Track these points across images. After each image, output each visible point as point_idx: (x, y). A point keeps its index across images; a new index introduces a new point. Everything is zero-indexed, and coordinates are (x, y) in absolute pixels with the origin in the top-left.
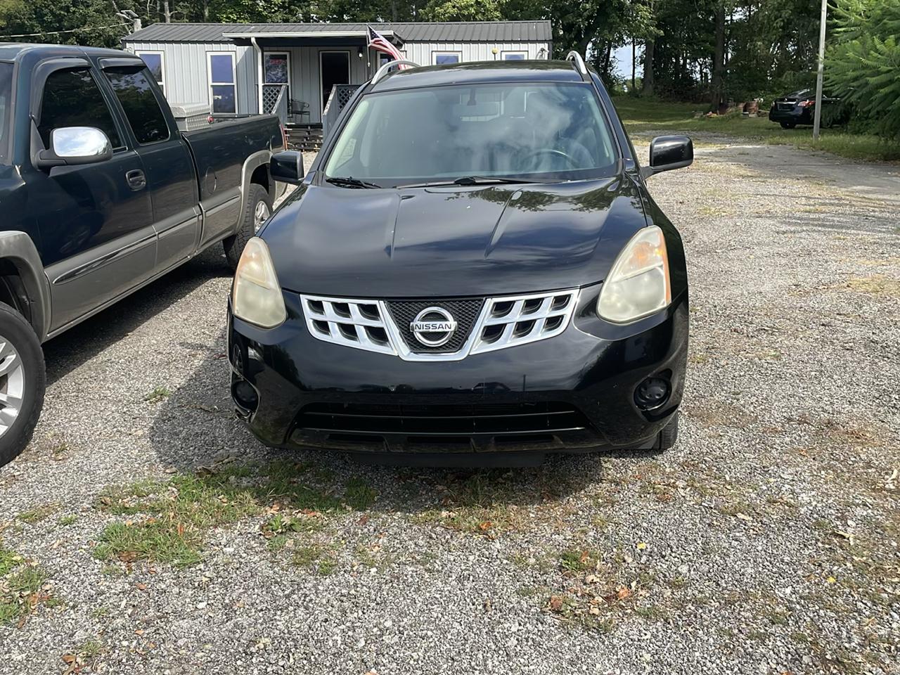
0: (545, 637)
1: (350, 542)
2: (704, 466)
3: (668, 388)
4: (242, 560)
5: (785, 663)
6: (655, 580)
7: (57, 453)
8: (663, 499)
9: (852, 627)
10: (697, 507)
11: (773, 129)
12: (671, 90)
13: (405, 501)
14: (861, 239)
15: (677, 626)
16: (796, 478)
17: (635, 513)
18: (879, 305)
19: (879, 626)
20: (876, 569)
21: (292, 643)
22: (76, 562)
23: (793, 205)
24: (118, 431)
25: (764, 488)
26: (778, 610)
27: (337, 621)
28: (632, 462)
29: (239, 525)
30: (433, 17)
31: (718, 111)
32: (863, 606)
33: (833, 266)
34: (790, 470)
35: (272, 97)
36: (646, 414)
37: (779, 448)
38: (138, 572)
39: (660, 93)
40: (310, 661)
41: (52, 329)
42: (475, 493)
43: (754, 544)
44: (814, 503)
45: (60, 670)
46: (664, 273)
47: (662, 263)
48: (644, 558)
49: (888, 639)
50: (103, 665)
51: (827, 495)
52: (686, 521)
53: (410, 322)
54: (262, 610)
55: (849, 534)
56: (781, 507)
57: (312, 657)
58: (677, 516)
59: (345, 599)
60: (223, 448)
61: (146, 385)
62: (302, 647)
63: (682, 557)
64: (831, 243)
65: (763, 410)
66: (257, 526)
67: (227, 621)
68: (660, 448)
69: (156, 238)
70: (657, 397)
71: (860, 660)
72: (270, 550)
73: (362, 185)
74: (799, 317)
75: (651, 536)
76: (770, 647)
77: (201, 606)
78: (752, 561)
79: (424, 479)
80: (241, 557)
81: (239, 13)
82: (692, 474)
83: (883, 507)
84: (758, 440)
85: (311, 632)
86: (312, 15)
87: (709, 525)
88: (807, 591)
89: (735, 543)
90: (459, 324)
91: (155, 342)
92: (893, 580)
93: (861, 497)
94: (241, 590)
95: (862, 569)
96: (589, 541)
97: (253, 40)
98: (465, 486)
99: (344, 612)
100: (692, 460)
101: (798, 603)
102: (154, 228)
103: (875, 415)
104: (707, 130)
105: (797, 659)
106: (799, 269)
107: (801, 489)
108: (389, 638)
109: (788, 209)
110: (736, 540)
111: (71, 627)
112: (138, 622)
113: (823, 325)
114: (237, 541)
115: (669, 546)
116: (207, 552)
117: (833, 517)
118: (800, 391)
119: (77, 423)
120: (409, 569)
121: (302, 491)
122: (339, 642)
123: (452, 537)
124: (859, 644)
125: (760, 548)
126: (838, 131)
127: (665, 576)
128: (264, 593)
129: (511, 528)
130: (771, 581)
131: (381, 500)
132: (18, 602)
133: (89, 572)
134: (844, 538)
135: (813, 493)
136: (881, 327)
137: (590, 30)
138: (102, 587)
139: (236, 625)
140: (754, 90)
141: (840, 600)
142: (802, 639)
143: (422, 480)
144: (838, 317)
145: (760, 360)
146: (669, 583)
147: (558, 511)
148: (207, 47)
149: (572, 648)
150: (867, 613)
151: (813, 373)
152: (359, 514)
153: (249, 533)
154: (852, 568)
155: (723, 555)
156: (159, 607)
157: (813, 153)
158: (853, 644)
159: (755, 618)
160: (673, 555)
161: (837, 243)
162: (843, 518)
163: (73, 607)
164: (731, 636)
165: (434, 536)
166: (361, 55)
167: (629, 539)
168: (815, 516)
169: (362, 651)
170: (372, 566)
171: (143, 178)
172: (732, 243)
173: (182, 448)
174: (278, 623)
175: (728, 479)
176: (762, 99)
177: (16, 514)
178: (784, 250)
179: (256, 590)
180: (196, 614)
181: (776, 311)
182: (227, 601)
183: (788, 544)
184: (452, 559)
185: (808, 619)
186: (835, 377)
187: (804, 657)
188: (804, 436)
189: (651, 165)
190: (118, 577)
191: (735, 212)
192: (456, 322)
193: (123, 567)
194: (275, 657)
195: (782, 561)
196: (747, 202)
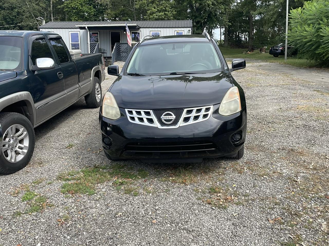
0: (206, 210)
1: (142, 187)
2: (252, 163)
3: (241, 136)
4: (108, 193)
5: (280, 215)
6: (239, 195)
7: (40, 164)
8: (240, 172)
9: (300, 205)
10: (251, 174)
11: (271, 57)
12: (234, 44)
13: (157, 175)
14: (302, 94)
15: (247, 206)
16: (282, 166)
17: (231, 177)
18: (308, 114)
19: (308, 205)
20: (307, 189)
21: (129, 214)
22: (55, 194)
23: (278, 83)
24: (59, 157)
25: (272, 169)
26: (277, 201)
27: (142, 207)
28: (229, 162)
29: (105, 183)
30: (149, 19)
31: (251, 51)
32: (303, 199)
33: (292, 102)
34: (280, 163)
35: (93, 47)
36: (235, 144)
37: (276, 157)
38: (76, 197)
39: (230, 45)
40: (135, 218)
41: (36, 124)
42: (180, 172)
43: (269, 184)
44: (287, 172)
45: (57, 223)
46: (239, 101)
47: (238, 98)
48: (235, 189)
49: (310, 208)
50: (70, 221)
51: (291, 170)
52: (248, 178)
53: (160, 117)
54: (117, 206)
55: (299, 180)
56: (277, 174)
57: (136, 217)
58: (245, 177)
59: (143, 202)
60: (95, 161)
61: (65, 143)
62: (132, 215)
63: (247, 188)
64: (292, 95)
65: (270, 146)
66: (111, 183)
67: (107, 209)
68: (238, 158)
69: (66, 95)
70: (238, 139)
71: (302, 214)
72: (117, 190)
73: (140, 75)
74: (281, 118)
75: (237, 183)
76: (275, 211)
77: (98, 205)
78: (269, 188)
79: (163, 169)
80: (108, 192)
81: (79, 17)
82: (249, 165)
83: (309, 173)
84: (269, 155)
85: (134, 211)
86: (105, 18)
87: (255, 179)
88: (286, 196)
89: (263, 184)
90: (176, 117)
91: (65, 130)
92: (312, 193)
93: (302, 171)
94: (110, 201)
95: (302, 190)
96: (218, 185)
97: (86, 28)
98: (177, 170)
99: (144, 205)
100: (249, 161)
101: (283, 199)
102: (65, 91)
103: (306, 147)
104: (247, 58)
105: (283, 214)
106: (281, 103)
107: (283, 169)
108: (158, 212)
109: (277, 84)
110: (264, 183)
111: (58, 212)
112: (79, 210)
113: (289, 120)
114: (105, 188)
115: (243, 185)
116: (97, 191)
117: (294, 176)
118: (282, 140)
119: (44, 155)
120: (162, 194)
121: (124, 173)
122: (143, 213)
123: (174, 185)
124: (302, 210)
125: (271, 185)
126: (293, 58)
127: (242, 193)
128: (117, 201)
129: (193, 182)
130: (275, 194)
131: (150, 175)
132: (40, 206)
133: (60, 197)
134: (297, 182)
135: (287, 170)
136: (308, 121)
137: (205, 23)
138: (65, 201)
139: (110, 210)
140: (263, 44)
141: (296, 198)
142: (285, 209)
143: (162, 169)
144: (294, 118)
145: (269, 131)
146: (243, 195)
147: (207, 177)
148: (70, 30)
149: (215, 213)
150: (304, 201)
151: (286, 135)
152: (143, 179)
153: (109, 185)
154: (299, 190)
155: (260, 187)
156: (85, 206)
157: (285, 65)
158: (300, 210)
159: (270, 203)
160: (244, 188)
161: (294, 95)
162: (297, 176)
163: (57, 207)
164: (263, 208)
165: (168, 185)
166: (125, 33)
167: (230, 184)
168: (288, 176)
169: (151, 215)
170: (150, 193)
171: (62, 75)
172: (258, 95)
173: (82, 162)
174: (123, 209)
175: (260, 166)
176: (266, 47)
177: (31, 182)
178: (276, 97)
179: (115, 201)
180: (97, 207)
181: (274, 117)
182: (106, 204)
183: (280, 184)
184: (175, 191)
185: (286, 204)
186: (293, 136)
187: (285, 213)
188: (284, 153)
189: (232, 68)
190: (70, 198)
191: (259, 85)
192: (175, 116)
193: (71, 196)
194: (124, 218)
195: (278, 188)
196: (263, 82)
